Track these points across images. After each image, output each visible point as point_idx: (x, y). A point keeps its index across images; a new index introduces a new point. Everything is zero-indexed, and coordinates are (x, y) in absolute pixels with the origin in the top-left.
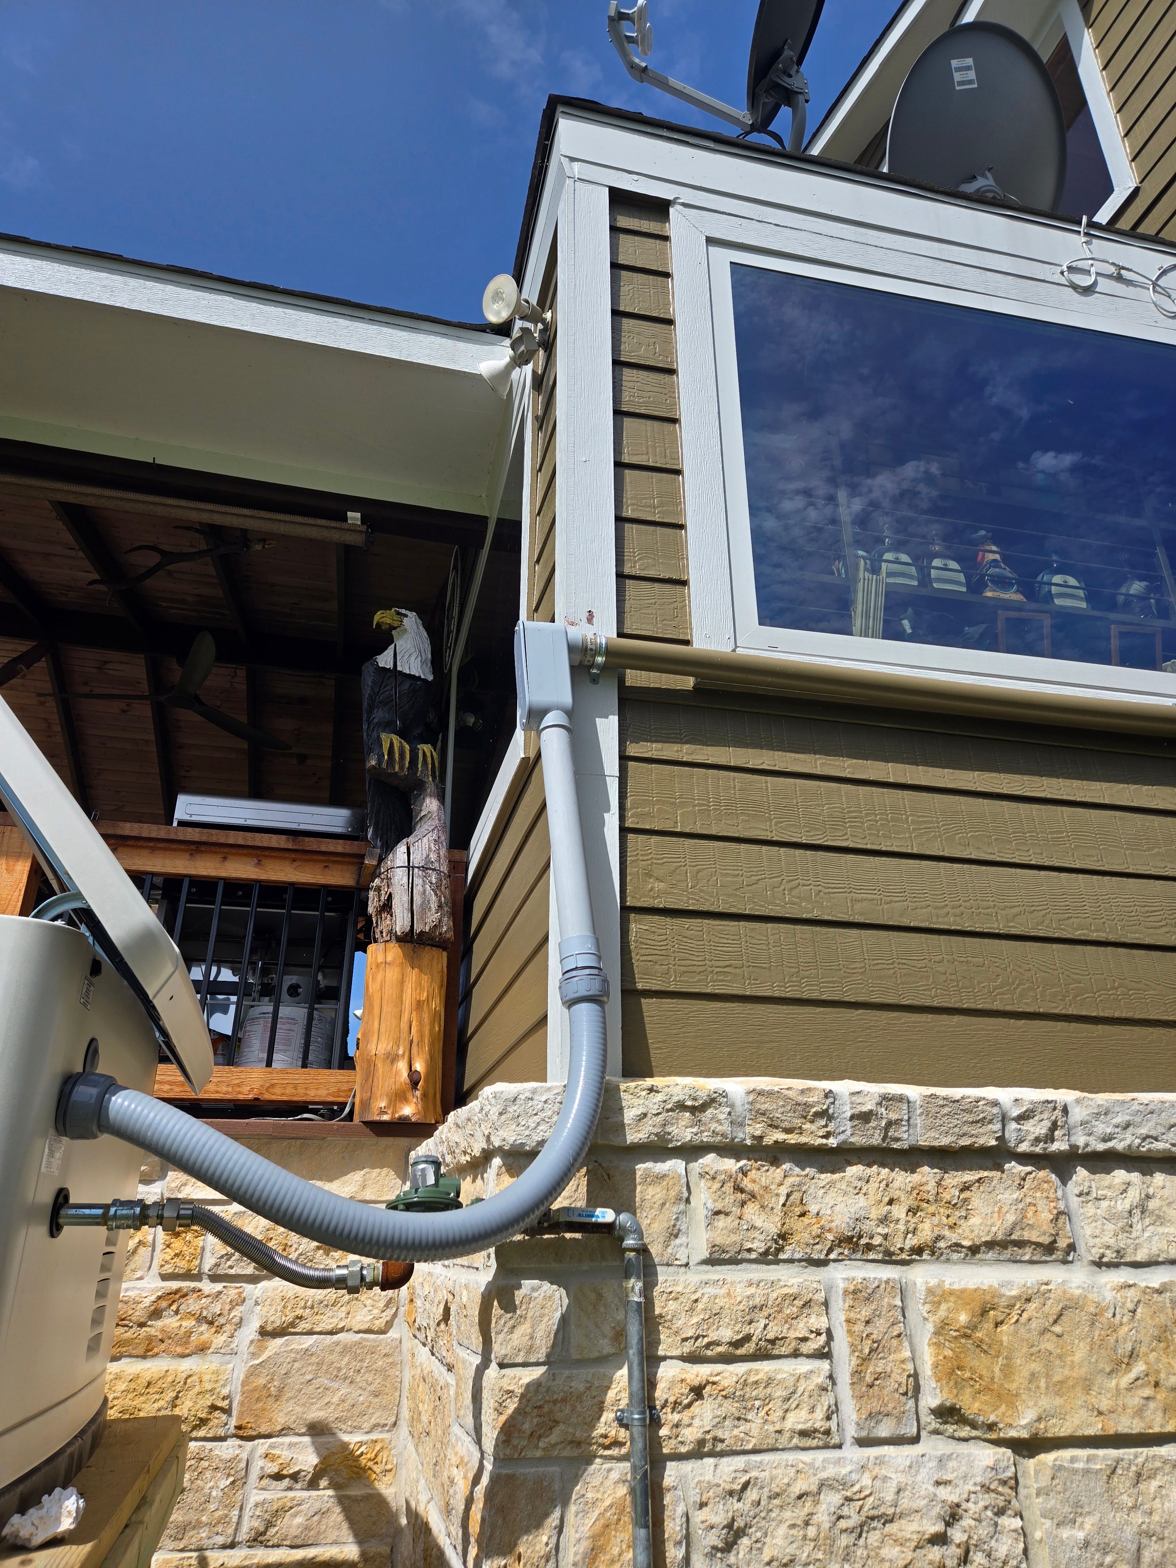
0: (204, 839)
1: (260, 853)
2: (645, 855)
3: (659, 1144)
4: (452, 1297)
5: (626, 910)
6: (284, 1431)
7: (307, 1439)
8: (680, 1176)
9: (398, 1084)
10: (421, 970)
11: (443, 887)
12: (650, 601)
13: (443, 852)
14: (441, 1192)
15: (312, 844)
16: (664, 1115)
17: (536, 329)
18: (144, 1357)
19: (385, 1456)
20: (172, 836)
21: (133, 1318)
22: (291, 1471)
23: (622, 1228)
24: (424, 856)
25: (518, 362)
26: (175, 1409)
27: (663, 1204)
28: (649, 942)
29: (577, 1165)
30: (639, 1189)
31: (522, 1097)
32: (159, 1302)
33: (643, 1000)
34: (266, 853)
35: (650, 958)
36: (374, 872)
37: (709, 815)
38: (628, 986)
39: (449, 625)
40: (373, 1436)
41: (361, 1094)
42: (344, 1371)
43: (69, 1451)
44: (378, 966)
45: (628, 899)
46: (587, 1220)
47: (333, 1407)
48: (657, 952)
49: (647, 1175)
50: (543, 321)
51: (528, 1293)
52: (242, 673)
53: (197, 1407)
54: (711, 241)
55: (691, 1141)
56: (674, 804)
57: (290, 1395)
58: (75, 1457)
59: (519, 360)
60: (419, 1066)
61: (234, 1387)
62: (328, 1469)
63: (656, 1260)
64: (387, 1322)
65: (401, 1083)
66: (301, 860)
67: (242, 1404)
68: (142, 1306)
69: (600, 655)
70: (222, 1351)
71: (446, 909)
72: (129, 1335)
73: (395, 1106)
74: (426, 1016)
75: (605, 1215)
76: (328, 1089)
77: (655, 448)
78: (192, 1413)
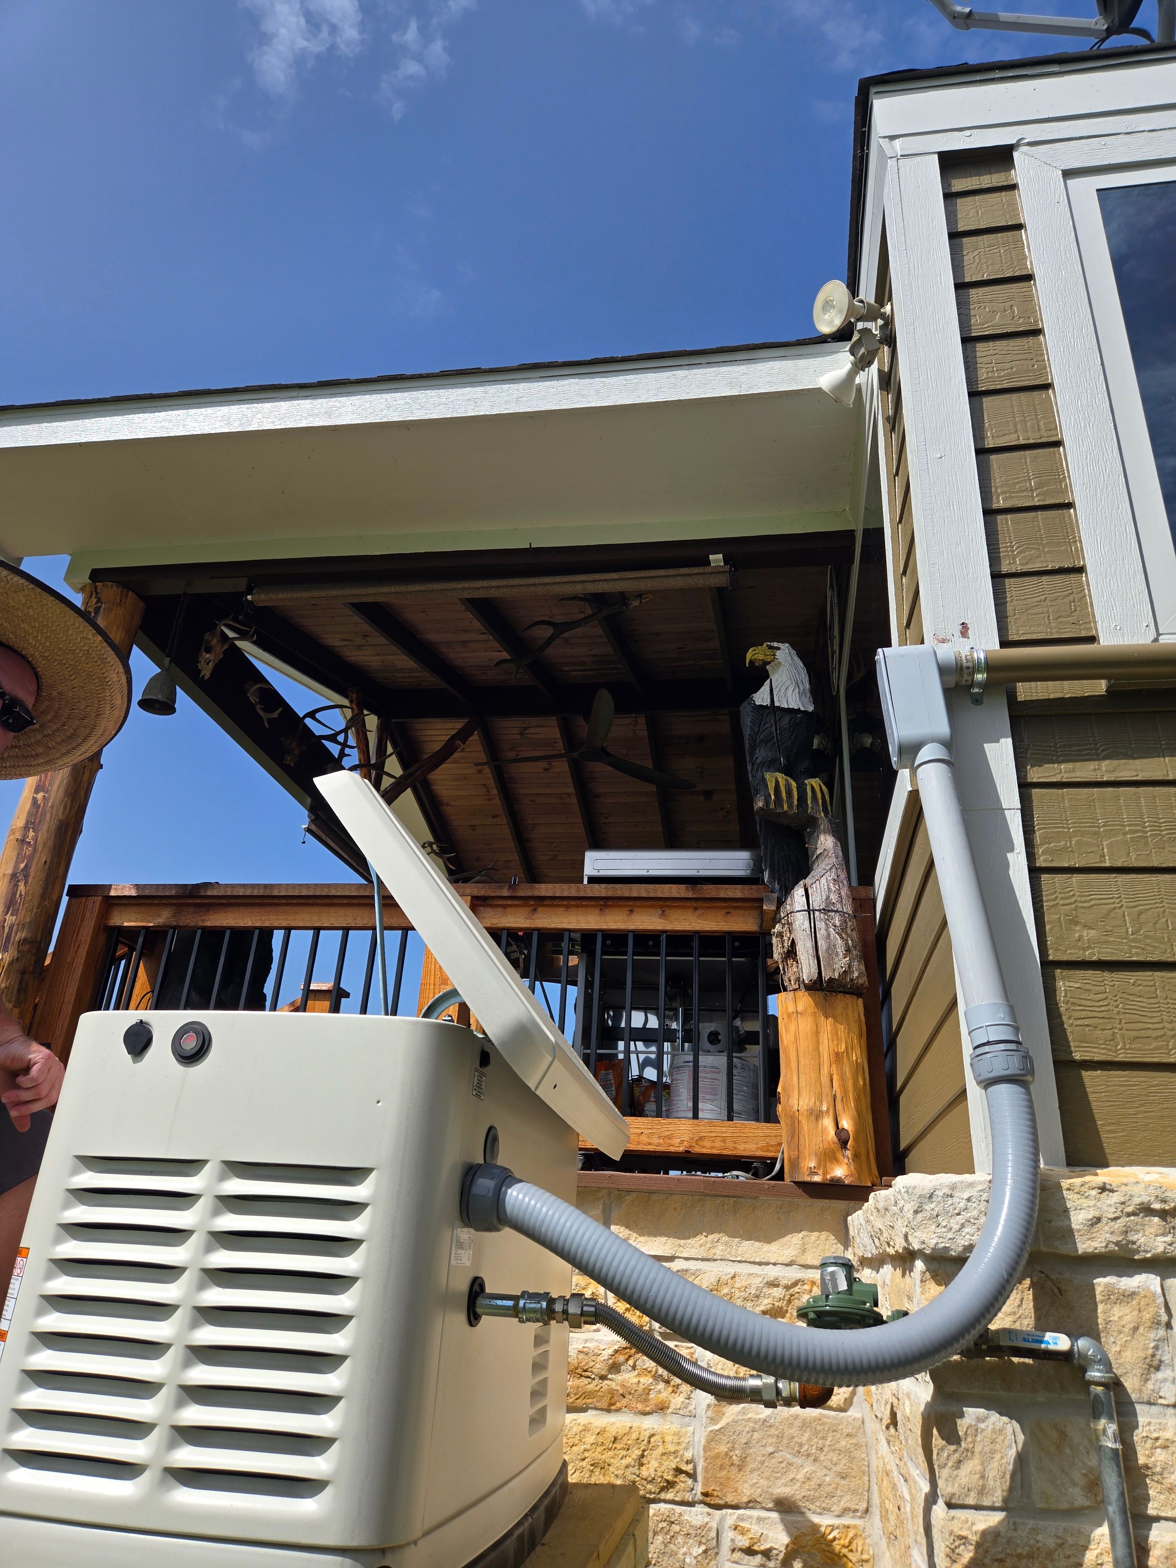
0: (610, 894)
1: (663, 904)
2: (1066, 898)
3: (1122, 1254)
4: (896, 1401)
5: (1049, 966)
6: (751, 1504)
7: (775, 1515)
8: (1154, 1294)
9: (825, 1143)
10: (836, 1020)
11: (849, 930)
12: (1038, 599)
13: (844, 891)
14: (855, 1302)
15: (710, 891)
16: (1123, 1220)
17: (875, 327)
18: (608, 1411)
19: (860, 1544)
20: (582, 894)
21: (594, 1370)
22: (762, 1548)
23: (1082, 1356)
24: (824, 897)
25: (860, 366)
26: (642, 1468)
27: (1136, 1329)
28: (1084, 1002)
29: (1017, 1275)
30: (1101, 1308)
31: (940, 1193)
32: (616, 1355)
33: (1084, 1073)
34: (669, 903)
35: (1086, 1022)
36: (774, 918)
37: (1146, 843)
38: (1062, 1057)
39: (832, 646)
40: (845, 1521)
41: (789, 1153)
42: (806, 1447)
43: (517, 1533)
44: (789, 1016)
45: (1050, 952)
46: (1034, 1346)
47: (798, 1484)
48: (1095, 1014)
49: (1110, 1292)
50: (883, 316)
51: (973, 1423)
52: (642, 720)
53: (663, 1468)
54: (1067, 174)
55: (1164, 1252)
56: (1097, 833)
57: (753, 1466)
58: (526, 1537)
59: (862, 364)
60: (846, 1124)
61: (696, 1451)
62: (800, 1550)
63: (1134, 1397)
64: (846, 1400)
65: (829, 1142)
66: (703, 908)
67: (706, 1470)
68: (601, 1358)
69: (979, 672)
70: (681, 1412)
71: (854, 953)
72: (591, 1387)
73: (825, 1167)
74: (847, 1069)
75: (1058, 1342)
76: (757, 1143)
77: (1025, 422)
78: (659, 1474)
